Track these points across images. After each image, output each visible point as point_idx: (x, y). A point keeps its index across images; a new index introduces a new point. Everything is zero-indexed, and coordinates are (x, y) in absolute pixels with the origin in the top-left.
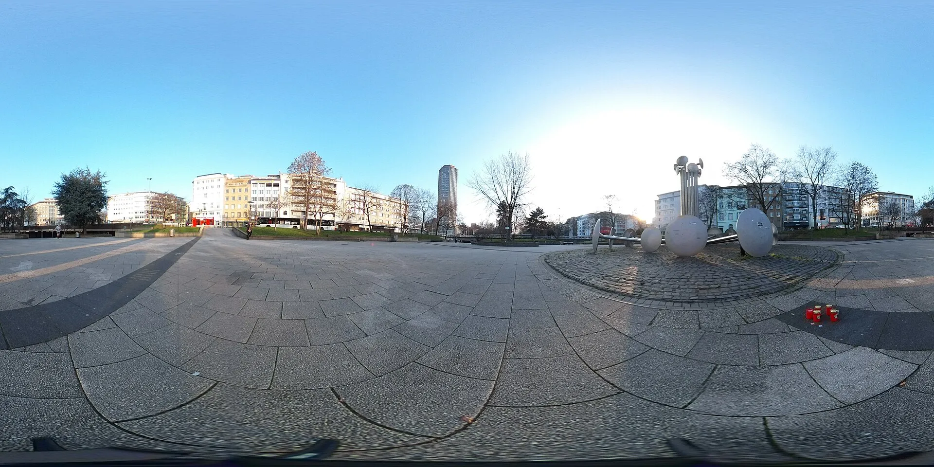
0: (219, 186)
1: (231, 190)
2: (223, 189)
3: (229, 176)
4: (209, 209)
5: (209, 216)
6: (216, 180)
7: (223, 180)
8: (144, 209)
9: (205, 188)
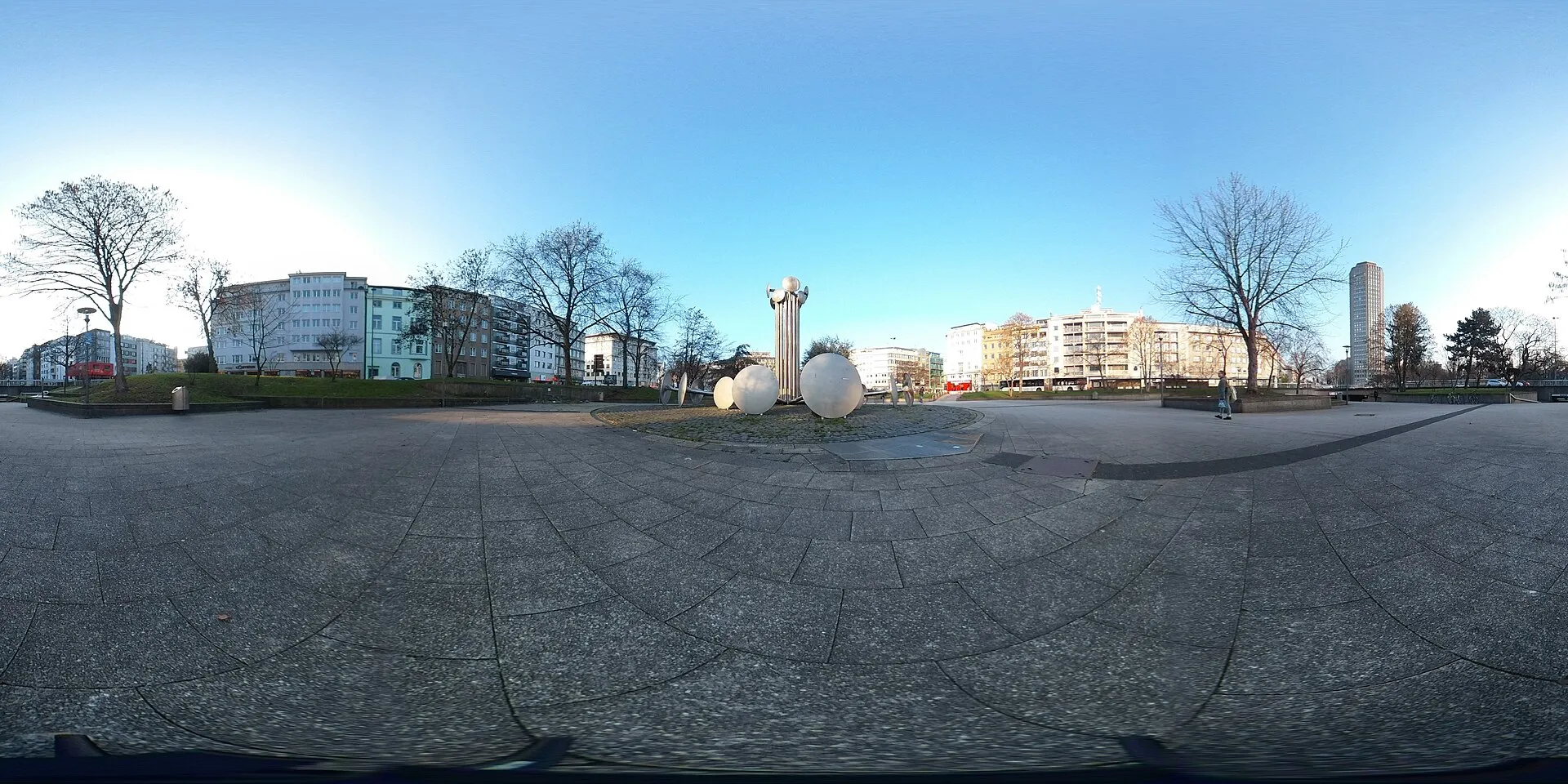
0: (976, 341)
1: (989, 345)
2: (980, 345)
3: (988, 327)
4: (966, 370)
5: (965, 379)
6: (972, 333)
7: (981, 333)
8: (886, 371)
9: (960, 343)
